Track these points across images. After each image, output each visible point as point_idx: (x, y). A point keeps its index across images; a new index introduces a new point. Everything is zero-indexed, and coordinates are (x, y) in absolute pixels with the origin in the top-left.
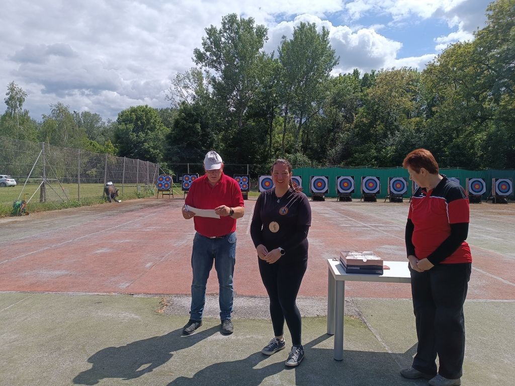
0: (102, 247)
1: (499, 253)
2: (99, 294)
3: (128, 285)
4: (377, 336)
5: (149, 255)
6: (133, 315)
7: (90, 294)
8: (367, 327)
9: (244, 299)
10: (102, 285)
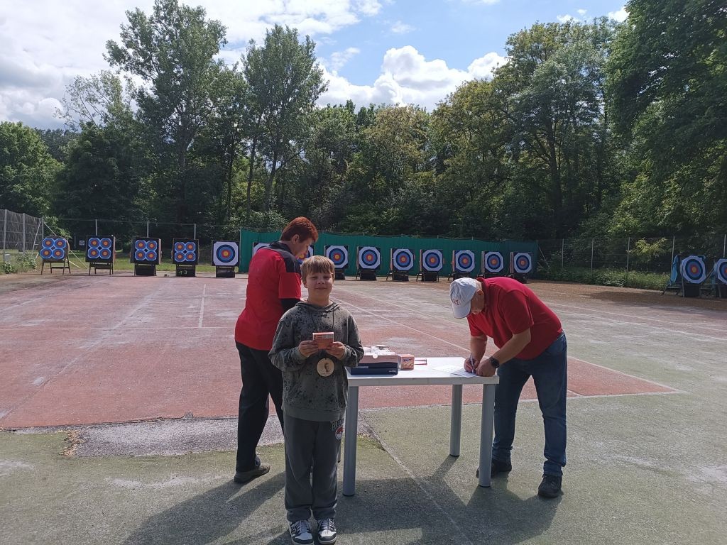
4: (395, 458)
5: (37, 365)
9: (206, 423)
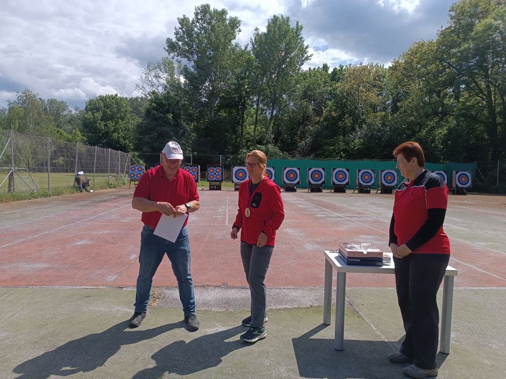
0: (81, 239)
1: (468, 242)
2: (87, 287)
3: (115, 277)
4: (371, 325)
5: (132, 247)
7: (78, 287)
8: (359, 316)
9: (236, 290)
10: (88, 278)
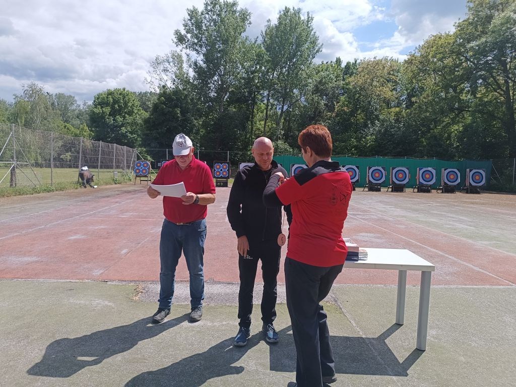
0: (76, 233)
1: (470, 241)
2: (71, 281)
3: (101, 271)
5: (125, 242)
6: (107, 303)
7: (61, 281)
8: (342, 313)
9: (222, 286)
10: (75, 272)
